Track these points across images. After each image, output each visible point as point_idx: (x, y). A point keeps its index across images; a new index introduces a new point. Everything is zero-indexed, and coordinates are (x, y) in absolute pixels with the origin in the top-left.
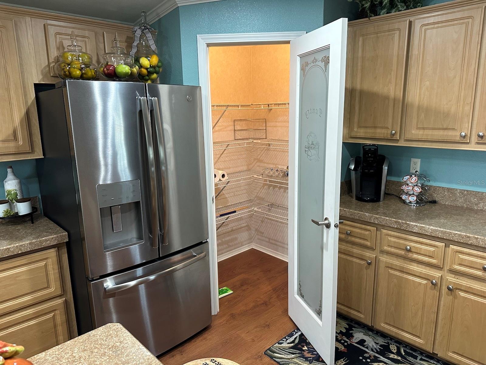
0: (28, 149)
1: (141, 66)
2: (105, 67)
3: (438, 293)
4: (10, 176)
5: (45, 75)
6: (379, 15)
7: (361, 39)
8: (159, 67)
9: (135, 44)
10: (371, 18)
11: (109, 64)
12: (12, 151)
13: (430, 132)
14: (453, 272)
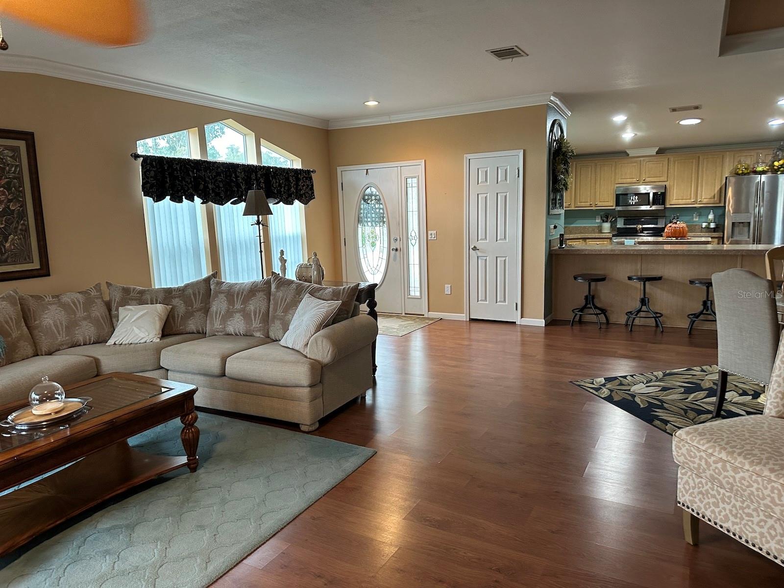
4: (711, 213)
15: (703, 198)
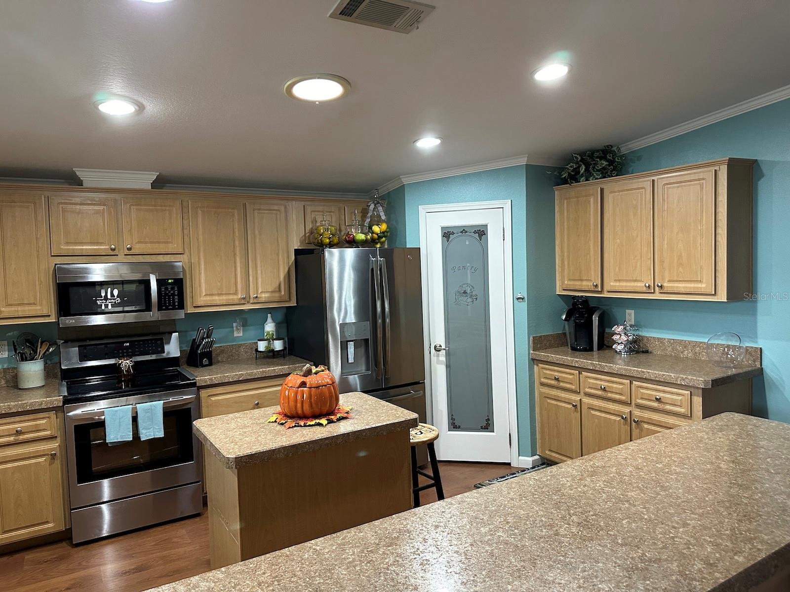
0: (287, 298)
1: (373, 233)
2: (347, 236)
3: (629, 428)
4: (269, 319)
5: (302, 242)
6: (579, 182)
7: (565, 201)
8: (387, 232)
9: (369, 214)
10: (572, 184)
11: (350, 233)
12: (277, 299)
13: (624, 284)
14: (639, 406)
15: (260, 291)
